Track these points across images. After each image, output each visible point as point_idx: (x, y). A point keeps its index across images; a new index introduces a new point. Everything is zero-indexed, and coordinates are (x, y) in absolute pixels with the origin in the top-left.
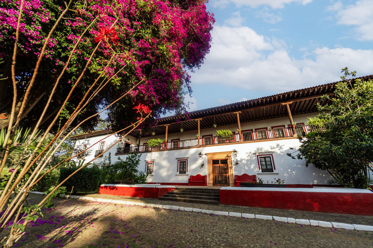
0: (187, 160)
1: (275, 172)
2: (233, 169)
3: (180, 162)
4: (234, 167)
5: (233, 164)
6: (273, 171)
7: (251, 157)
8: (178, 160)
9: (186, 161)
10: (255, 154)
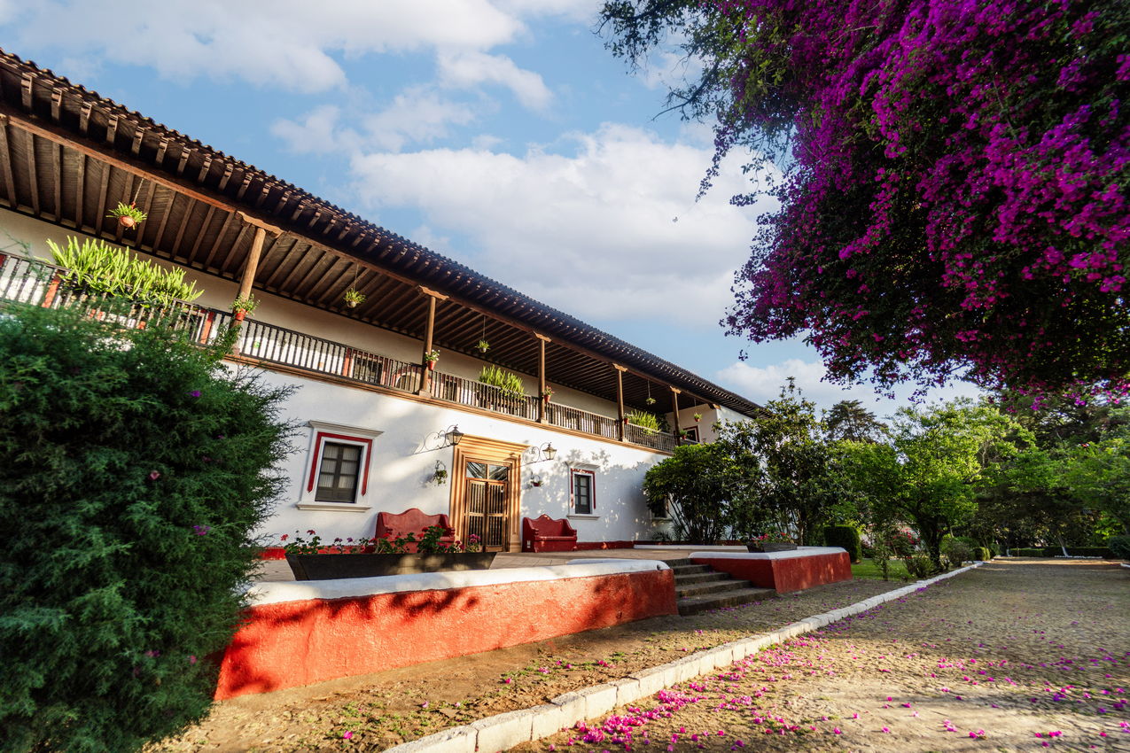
0: (370, 442)
1: (595, 513)
2: (521, 497)
3: (327, 444)
4: (523, 492)
5: (522, 484)
6: (589, 512)
7: (558, 471)
8: (320, 435)
9: (366, 445)
10: (566, 464)
